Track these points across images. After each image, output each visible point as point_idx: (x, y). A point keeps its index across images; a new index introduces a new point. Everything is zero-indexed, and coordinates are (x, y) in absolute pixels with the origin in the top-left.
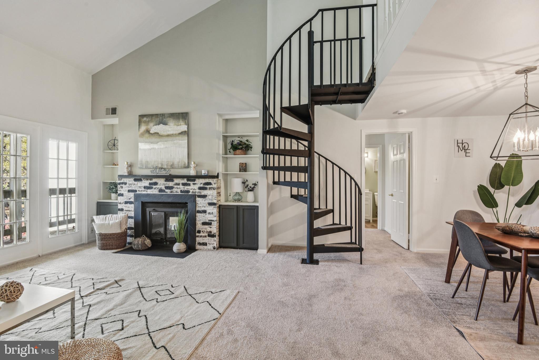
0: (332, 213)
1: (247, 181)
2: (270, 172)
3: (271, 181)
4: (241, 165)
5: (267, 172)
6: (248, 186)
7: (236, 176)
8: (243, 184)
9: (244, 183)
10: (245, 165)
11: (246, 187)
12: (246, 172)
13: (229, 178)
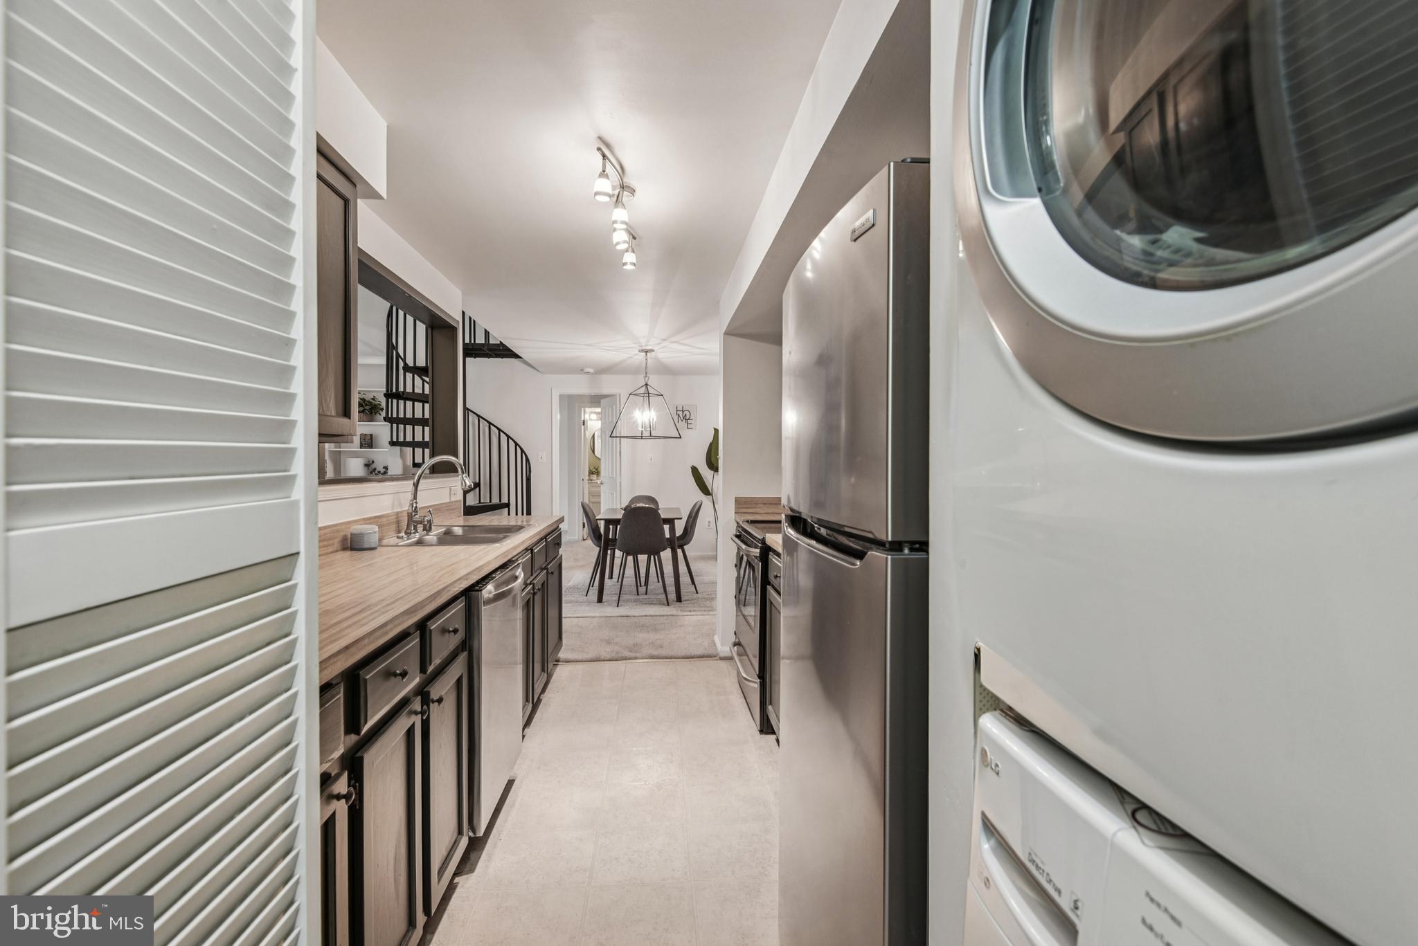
0: (507, 509)
1: (373, 462)
2: (409, 450)
3: (409, 462)
4: (363, 436)
5: (401, 451)
6: (375, 469)
7: (355, 455)
8: (367, 468)
9: (367, 465)
10: (369, 437)
11: (371, 473)
12: (372, 448)
13: (342, 457)
